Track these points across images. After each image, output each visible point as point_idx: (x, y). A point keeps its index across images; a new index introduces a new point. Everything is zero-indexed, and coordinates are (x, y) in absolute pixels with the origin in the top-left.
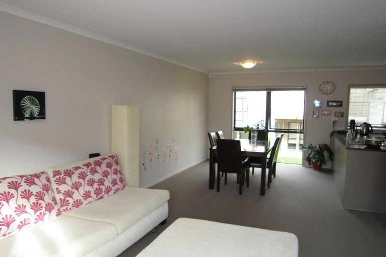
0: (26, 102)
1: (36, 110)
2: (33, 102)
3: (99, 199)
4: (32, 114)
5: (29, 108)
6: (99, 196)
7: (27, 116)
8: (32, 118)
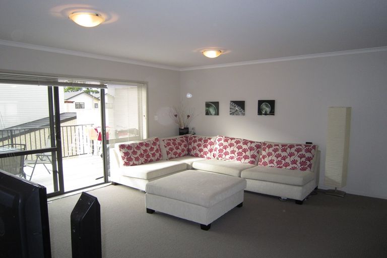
0: (263, 106)
1: (268, 110)
2: (267, 106)
3: (278, 167)
4: (266, 112)
5: (264, 109)
6: (279, 166)
7: (263, 113)
8: (266, 114)
